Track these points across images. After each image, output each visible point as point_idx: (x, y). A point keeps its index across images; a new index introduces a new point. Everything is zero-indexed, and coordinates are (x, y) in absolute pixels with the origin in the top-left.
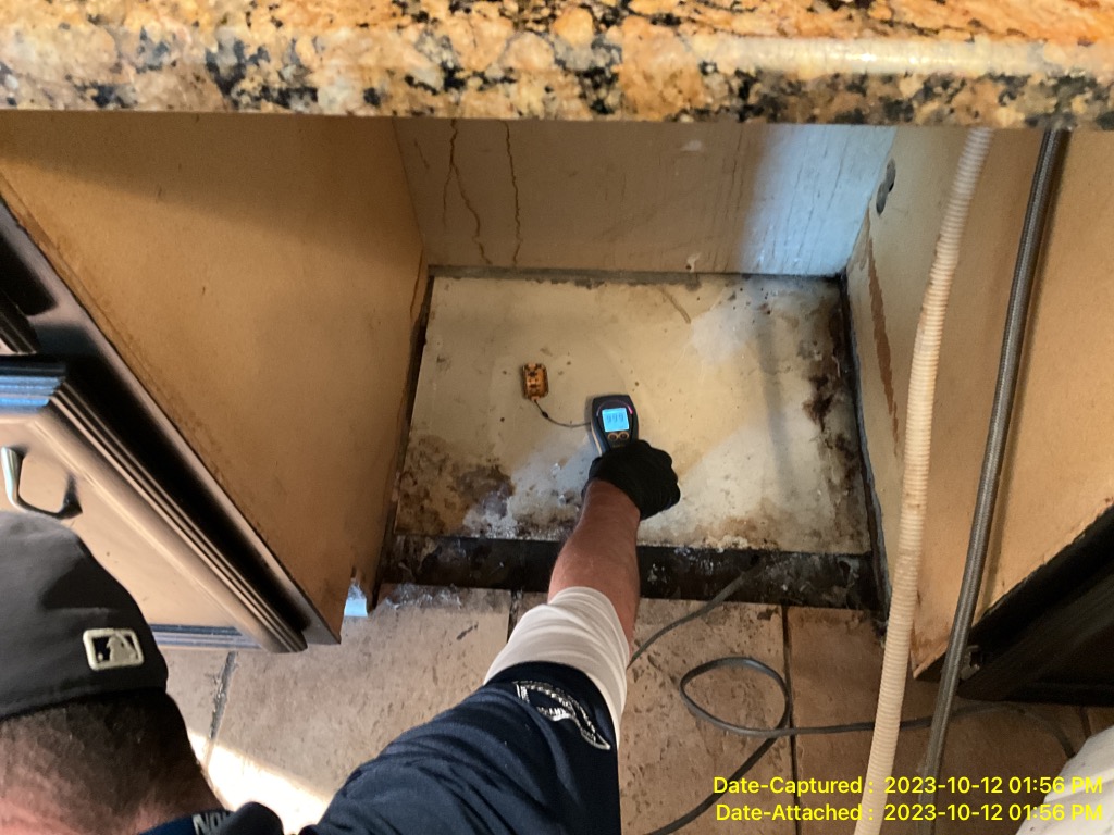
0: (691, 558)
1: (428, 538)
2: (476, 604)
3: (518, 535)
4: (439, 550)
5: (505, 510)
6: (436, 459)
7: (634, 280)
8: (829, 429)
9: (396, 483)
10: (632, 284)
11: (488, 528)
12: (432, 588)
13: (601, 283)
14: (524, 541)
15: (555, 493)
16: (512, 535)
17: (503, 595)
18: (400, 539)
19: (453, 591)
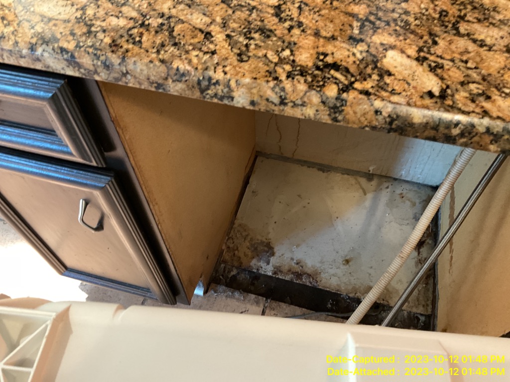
0: (348, 300)
1: (234, 268)
2: (249, 301)
3: (273, 274)
4: (238, 273)
5: (269, 262)
6: (244, 234)
7: (344, 172)
8: (422, 255)
9: (225, 241)
10: (343, 174)
11: (261, 269)
12: (232, 289)
13: (329, 171)
14: (275, 277)
15: (292, 259)
16: (270, 274)
17: (262, 299)
18: (223, 265)
19: (241, 293)
